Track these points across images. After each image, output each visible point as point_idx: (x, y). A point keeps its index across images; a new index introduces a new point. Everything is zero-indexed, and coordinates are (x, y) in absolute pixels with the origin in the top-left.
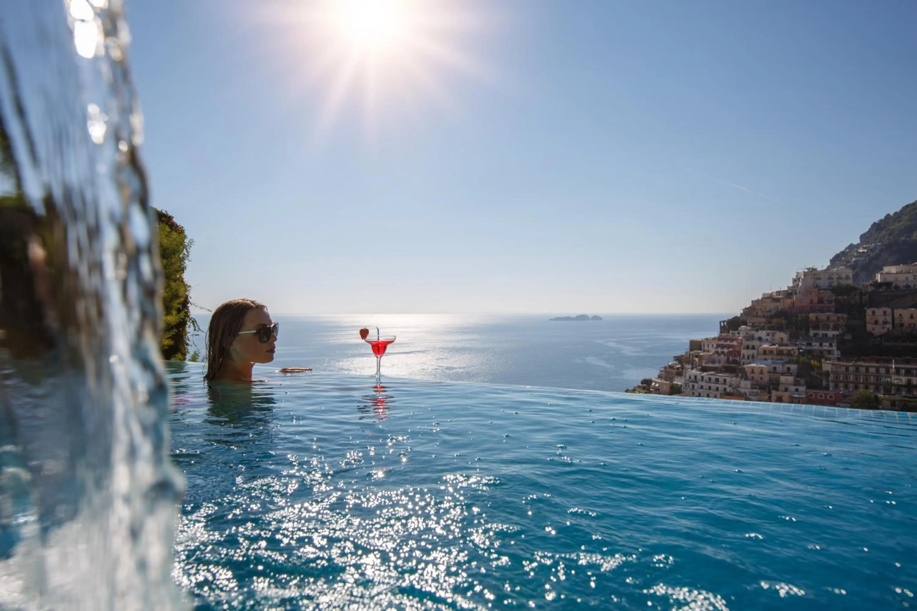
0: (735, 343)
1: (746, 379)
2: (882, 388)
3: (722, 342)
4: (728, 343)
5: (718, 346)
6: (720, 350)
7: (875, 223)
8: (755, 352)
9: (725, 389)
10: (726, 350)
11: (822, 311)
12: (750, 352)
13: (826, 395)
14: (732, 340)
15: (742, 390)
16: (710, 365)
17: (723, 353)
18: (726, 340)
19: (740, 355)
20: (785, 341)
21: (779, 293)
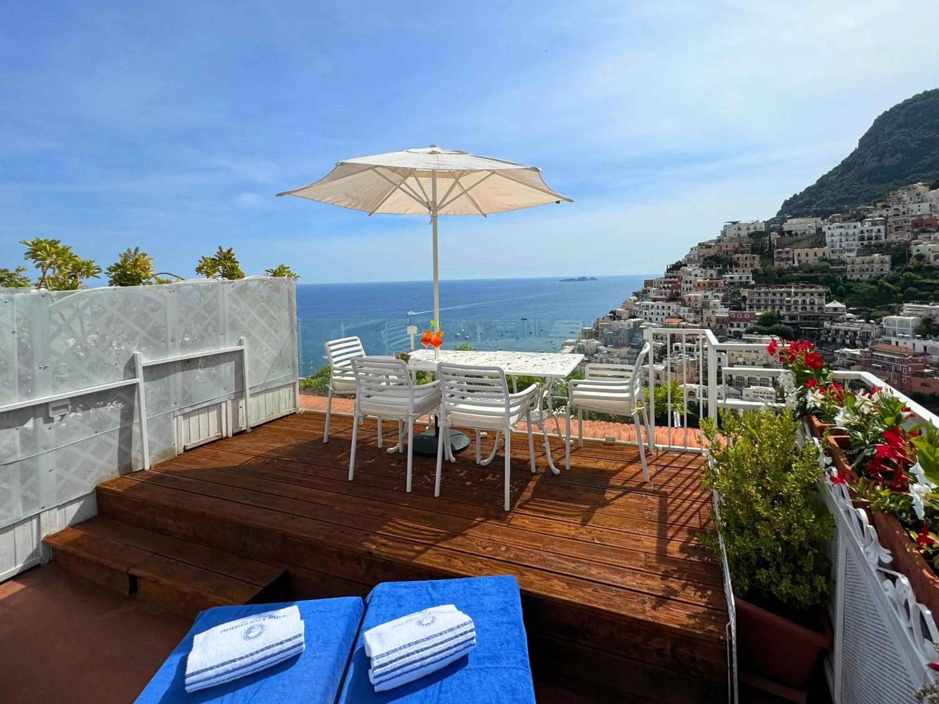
0: (677, 279)
1: (685, 305)
2: (784, 307)
3: (668, 279)
4: (672, 279)
5: (665, 282)
6: (666, 285)
7: (786, 201)
8: (692, 285)
9: (669, 314)
10: (670, 285)
11: (742, 253)
12: (689, 285)
13: (743, 314)
14: (675, 277)
15: (681, 314)
16: (659, 297)
17: (668, 287)
18: (671, 277)
19: (680, 288)
20: (715, 277)
21: (711, 241)
